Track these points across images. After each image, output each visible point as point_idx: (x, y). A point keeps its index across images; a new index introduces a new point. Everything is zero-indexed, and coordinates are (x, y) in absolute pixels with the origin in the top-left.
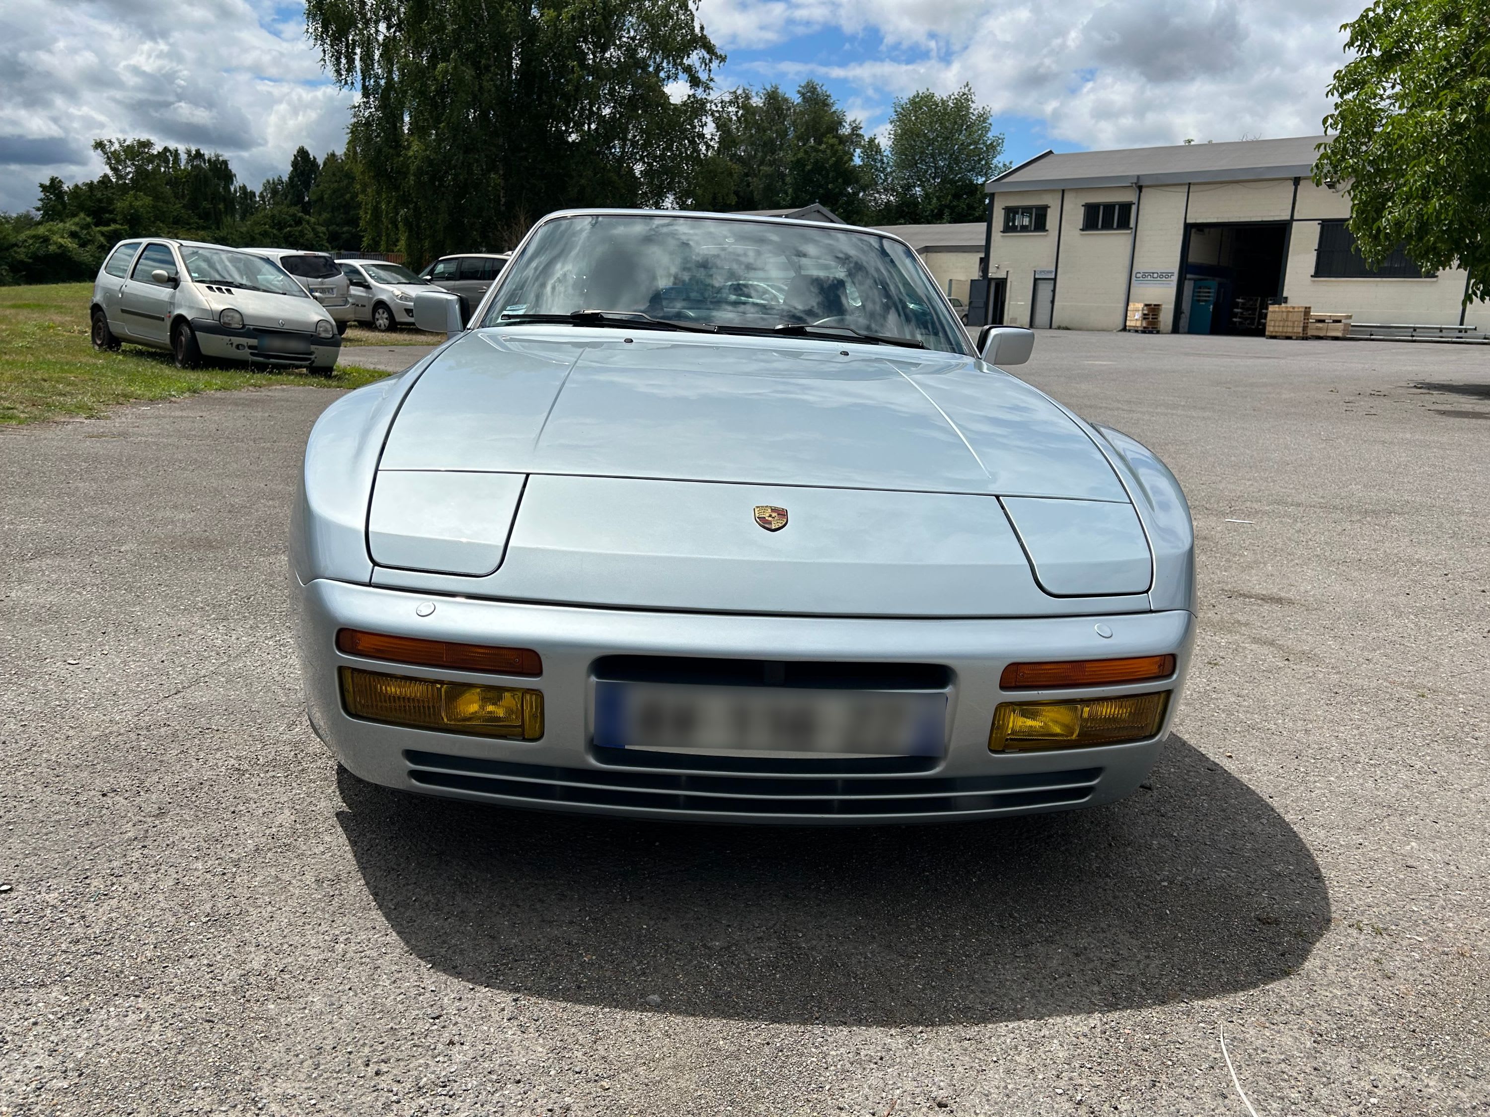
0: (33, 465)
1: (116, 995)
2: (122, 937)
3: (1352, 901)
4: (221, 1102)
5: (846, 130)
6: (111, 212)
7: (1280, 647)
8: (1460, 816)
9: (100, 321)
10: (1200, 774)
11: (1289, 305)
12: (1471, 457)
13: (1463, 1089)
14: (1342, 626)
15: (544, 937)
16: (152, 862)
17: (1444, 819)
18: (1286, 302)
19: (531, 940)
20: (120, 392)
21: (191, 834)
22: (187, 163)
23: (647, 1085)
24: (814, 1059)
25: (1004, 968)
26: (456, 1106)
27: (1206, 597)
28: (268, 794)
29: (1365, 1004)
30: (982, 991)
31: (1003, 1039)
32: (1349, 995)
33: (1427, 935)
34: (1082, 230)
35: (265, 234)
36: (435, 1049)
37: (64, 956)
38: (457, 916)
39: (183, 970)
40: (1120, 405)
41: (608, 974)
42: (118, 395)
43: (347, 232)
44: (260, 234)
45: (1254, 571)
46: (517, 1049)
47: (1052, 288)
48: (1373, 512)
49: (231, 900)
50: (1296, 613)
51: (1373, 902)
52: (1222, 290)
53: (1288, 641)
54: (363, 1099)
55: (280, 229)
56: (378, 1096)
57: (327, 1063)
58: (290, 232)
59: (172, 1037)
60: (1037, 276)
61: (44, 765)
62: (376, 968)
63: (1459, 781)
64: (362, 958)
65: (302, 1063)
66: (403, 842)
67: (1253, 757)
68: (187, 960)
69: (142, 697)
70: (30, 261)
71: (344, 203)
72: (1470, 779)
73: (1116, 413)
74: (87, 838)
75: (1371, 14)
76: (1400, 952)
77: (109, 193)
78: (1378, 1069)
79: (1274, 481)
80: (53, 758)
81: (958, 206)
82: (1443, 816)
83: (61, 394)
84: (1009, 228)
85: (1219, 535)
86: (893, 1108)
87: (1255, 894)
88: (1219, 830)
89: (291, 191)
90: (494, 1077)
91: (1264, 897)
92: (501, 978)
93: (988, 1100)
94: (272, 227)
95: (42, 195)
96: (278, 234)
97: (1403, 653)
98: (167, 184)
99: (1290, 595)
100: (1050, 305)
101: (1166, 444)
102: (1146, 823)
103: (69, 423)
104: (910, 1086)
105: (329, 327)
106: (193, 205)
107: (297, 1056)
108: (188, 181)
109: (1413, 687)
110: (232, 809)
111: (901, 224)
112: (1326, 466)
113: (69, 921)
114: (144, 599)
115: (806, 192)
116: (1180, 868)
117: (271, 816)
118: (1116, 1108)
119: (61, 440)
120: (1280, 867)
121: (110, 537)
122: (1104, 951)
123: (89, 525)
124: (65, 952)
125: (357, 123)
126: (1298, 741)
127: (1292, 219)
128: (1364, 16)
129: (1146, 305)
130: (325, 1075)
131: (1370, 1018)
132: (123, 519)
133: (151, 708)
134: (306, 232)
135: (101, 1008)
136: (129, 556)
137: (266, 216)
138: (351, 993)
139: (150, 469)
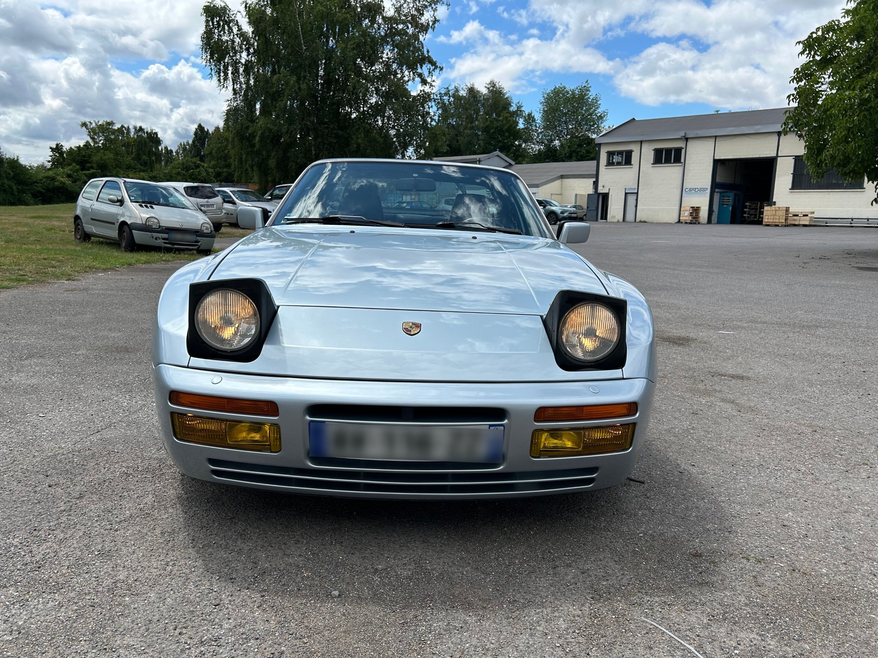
0: (33, 307)
1: (44, 592)
2: (50, 562)
3: (747, 544)
4: (93, 648)
5: (513, 108)
6: (90, 163)
7: (737, 404)
8: (821, 498)
9: (79, 225)
10: (674, 475)
11: (776, 206)
12: (873, 294)
13: (790, 646)
14: (776, 392)
15: (284, 563)
16: (72, 523)
17: (811, 500)
18: (775, 205)
19: (276, 565)
20: (87, 265)
21: (96, 508)
22: (135, 134)
23: (328, 641)
24: (424, 628)
25: (540, 580)
26: (221, 651)
27: (699, 376)
28: (141, 487)
29: (743, 600)
30: (525, 592)
31: (532, 618)
32: (734, 595)
33: (786, 563)
34: (653, 164)
35: (178, 174)
36: (214, 621)
37: (18, 572)
38: (236, 552)
39: (81, 580)
40: (669, 266)
41: (316, 583)
42: (86, 267)
43: (226, 172)
44: (176, 174)
45: (730, 361)
46: (259, 622)
47: (636, 198)
48: (808, 326)
49: (113, 544)
50: (750, 385)
51: (759, 544)
52: (737, 198)
53: (743, 401)
54: (170, 647)
55: (187, 171)
56: (179, 645)
57: (153, 628)
58: (193, 172)
59: (71, 614)
60: (627, 192)
61: (19, 471)
62: (187, 579)
63: (825, 479)
64: (180, 574)
65: (139, 628)
66: (212, 512)
67: (707, 466)
68: (84, 574)
69: (78, 434)
70: (44, 191)
71: (224, 155)
72: (832, 478)
73: (665, 271)
74: (38, 510)
75: (814, 36)
76: (769, 572)
77: (89, 152)
78: (742, 635)
79: (752, 309)
80: (25, 467)
81: (580, 151)
82: (811, 498)
83: (53, 267)
84: (610, 163)
85: (713, 341)
86: (463, 654)
87: (692, 540)
88: (679, 506)
89: (194, 149)
90: (244, 636)
91: (696, 542)
92: (256, 585)
93: (517, 650)
94: (183, 170)
95: (51, 154)
96: (186, 173)
97: (809, 407)
98: (122, 146)
99: (749, 375)
100: (634, 208)
101: (692, 289)
102: (637, 502)
103: (56, 283)
104: (475, 642)
105: (208, 226)
106: (138, 158)
107: (137, 624)
108: (135, 144)
109: (810, 426)
110: (120, 495)
111: (547, 162)
112: (785, 300)
113: (23, 553)
114: (86, 381)
115: (491, 145)
116: (651, 527)
117: (141, 498)
118: (588, 654)
119: (50, 293)
120: (709, 526)
121: (71, 347)
122: (598, 571)
123: (60, 340)
124: (19, 570)
125: (230, 109)
126: (735, 457)
127: (777, 156)
128: (810, 37)
129: (692, 207)
130: (151, 635)
131: (744, 608)
132: (80, 336)
133: (82, 441)
134: (201, 172)
135: (35, 599)
136: (81, 357)
137: (179, 164)
138: (172, 592)
139: (98, 308)
